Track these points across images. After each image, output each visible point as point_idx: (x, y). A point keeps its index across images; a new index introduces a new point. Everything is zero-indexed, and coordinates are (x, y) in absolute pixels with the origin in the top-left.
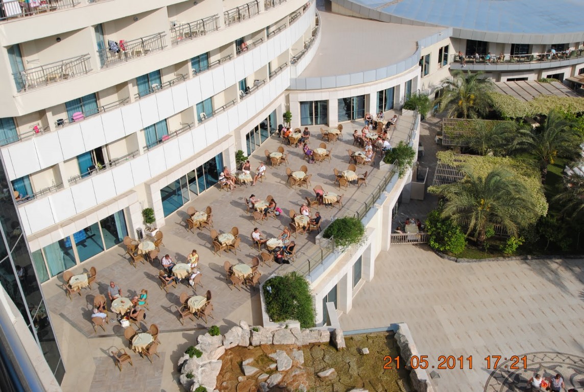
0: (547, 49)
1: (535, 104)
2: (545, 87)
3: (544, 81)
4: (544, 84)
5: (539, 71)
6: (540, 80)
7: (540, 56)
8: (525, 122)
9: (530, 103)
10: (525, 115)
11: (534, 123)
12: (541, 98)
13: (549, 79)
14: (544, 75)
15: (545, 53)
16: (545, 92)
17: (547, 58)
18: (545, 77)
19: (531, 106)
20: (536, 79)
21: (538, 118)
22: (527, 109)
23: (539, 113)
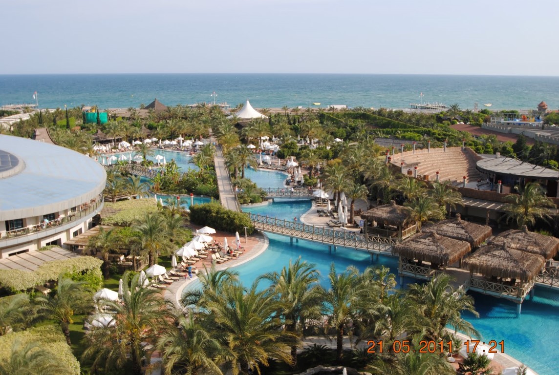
0: (40, 220)
1: (42, 272)
2: (46, 254)
3: (44, 249)
4: (45, 252)
5: (38, 241)
6: (40, 249)
7: (35, 227)
8: (36, 291)
9: (36, 272)
10: (34, 285)
11: (45, 290)
12: (46, 265)
13: (48, 247)
14: (43, 244)
15: (39, 224)
16: (47, 259)
17: (42, 228)
18: (45, 245)
19: (38, 274)
20: (36, 249)
21: (48, 284)
22: (35, 279)
23: (48, 280)
